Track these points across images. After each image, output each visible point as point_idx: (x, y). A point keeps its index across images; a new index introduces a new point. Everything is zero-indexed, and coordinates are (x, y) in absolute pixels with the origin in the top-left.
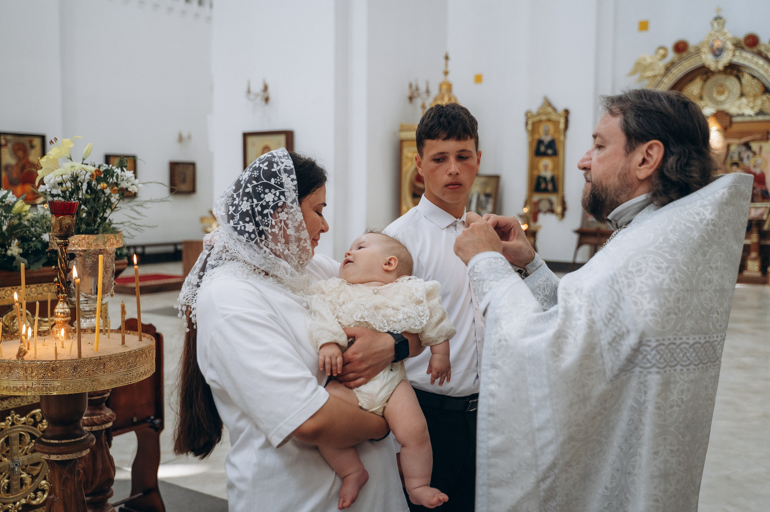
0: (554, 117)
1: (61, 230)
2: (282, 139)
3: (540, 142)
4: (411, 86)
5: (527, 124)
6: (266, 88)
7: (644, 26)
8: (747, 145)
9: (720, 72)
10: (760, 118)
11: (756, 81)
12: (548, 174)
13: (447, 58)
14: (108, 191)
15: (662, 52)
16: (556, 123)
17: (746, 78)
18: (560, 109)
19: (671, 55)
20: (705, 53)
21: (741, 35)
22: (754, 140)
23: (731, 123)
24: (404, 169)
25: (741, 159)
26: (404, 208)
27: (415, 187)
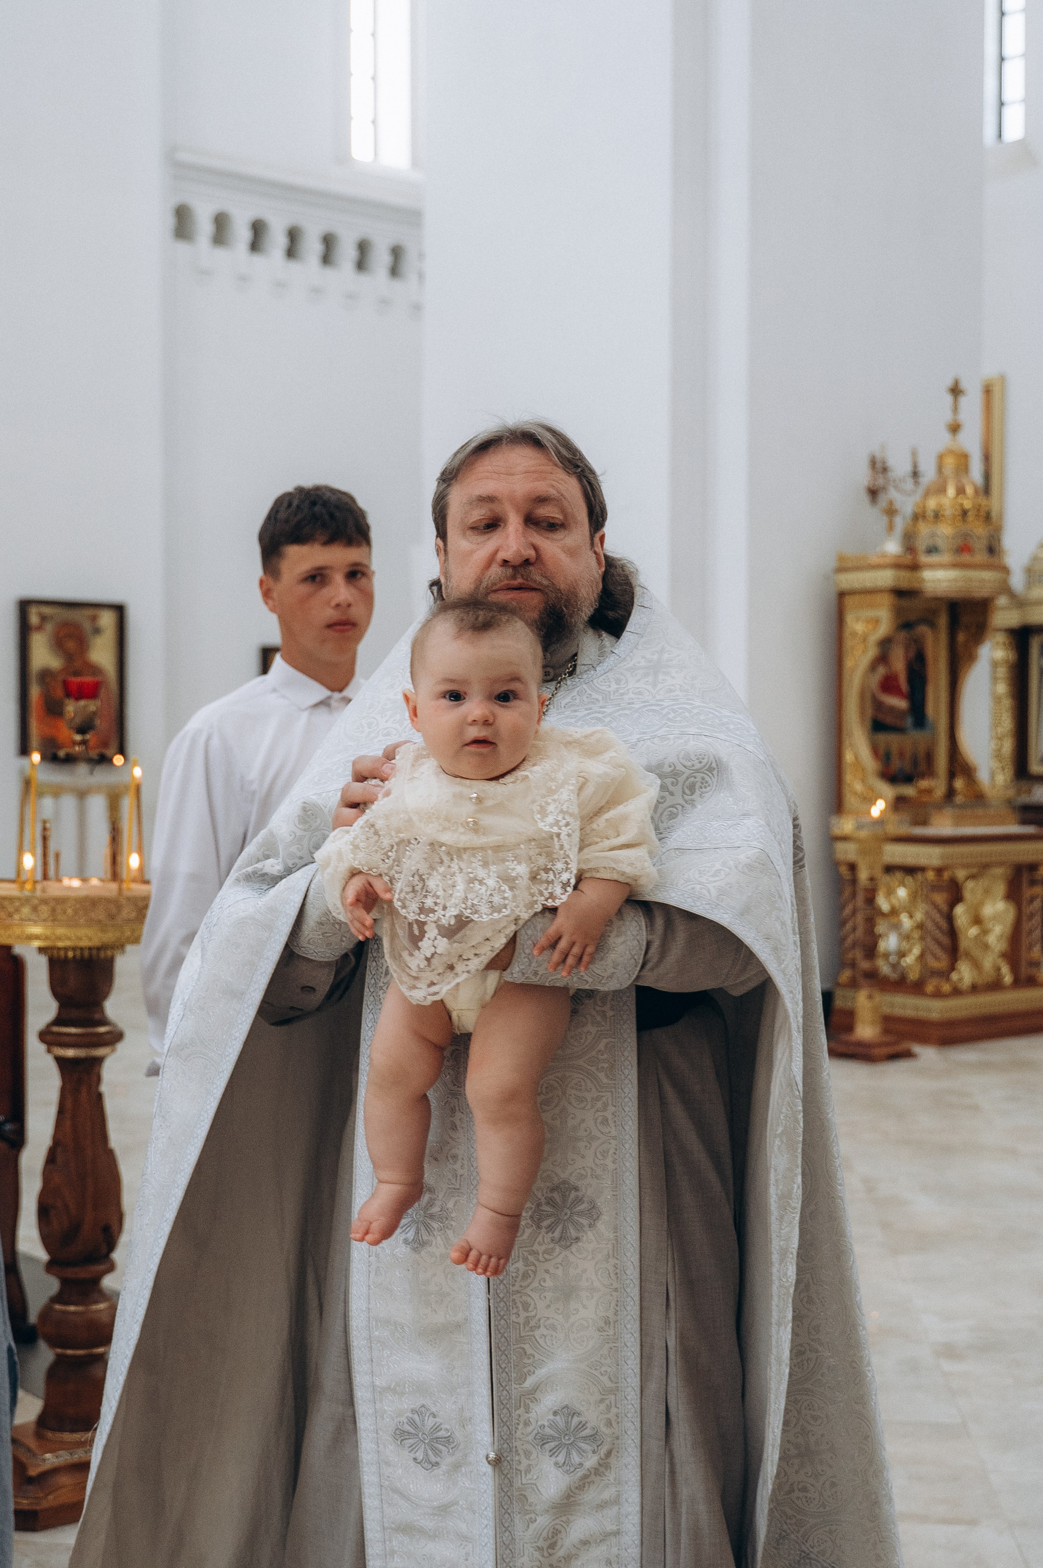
4: (873, 463)
13: (956, 391)
26: (849, 757)
27: (878, 705)
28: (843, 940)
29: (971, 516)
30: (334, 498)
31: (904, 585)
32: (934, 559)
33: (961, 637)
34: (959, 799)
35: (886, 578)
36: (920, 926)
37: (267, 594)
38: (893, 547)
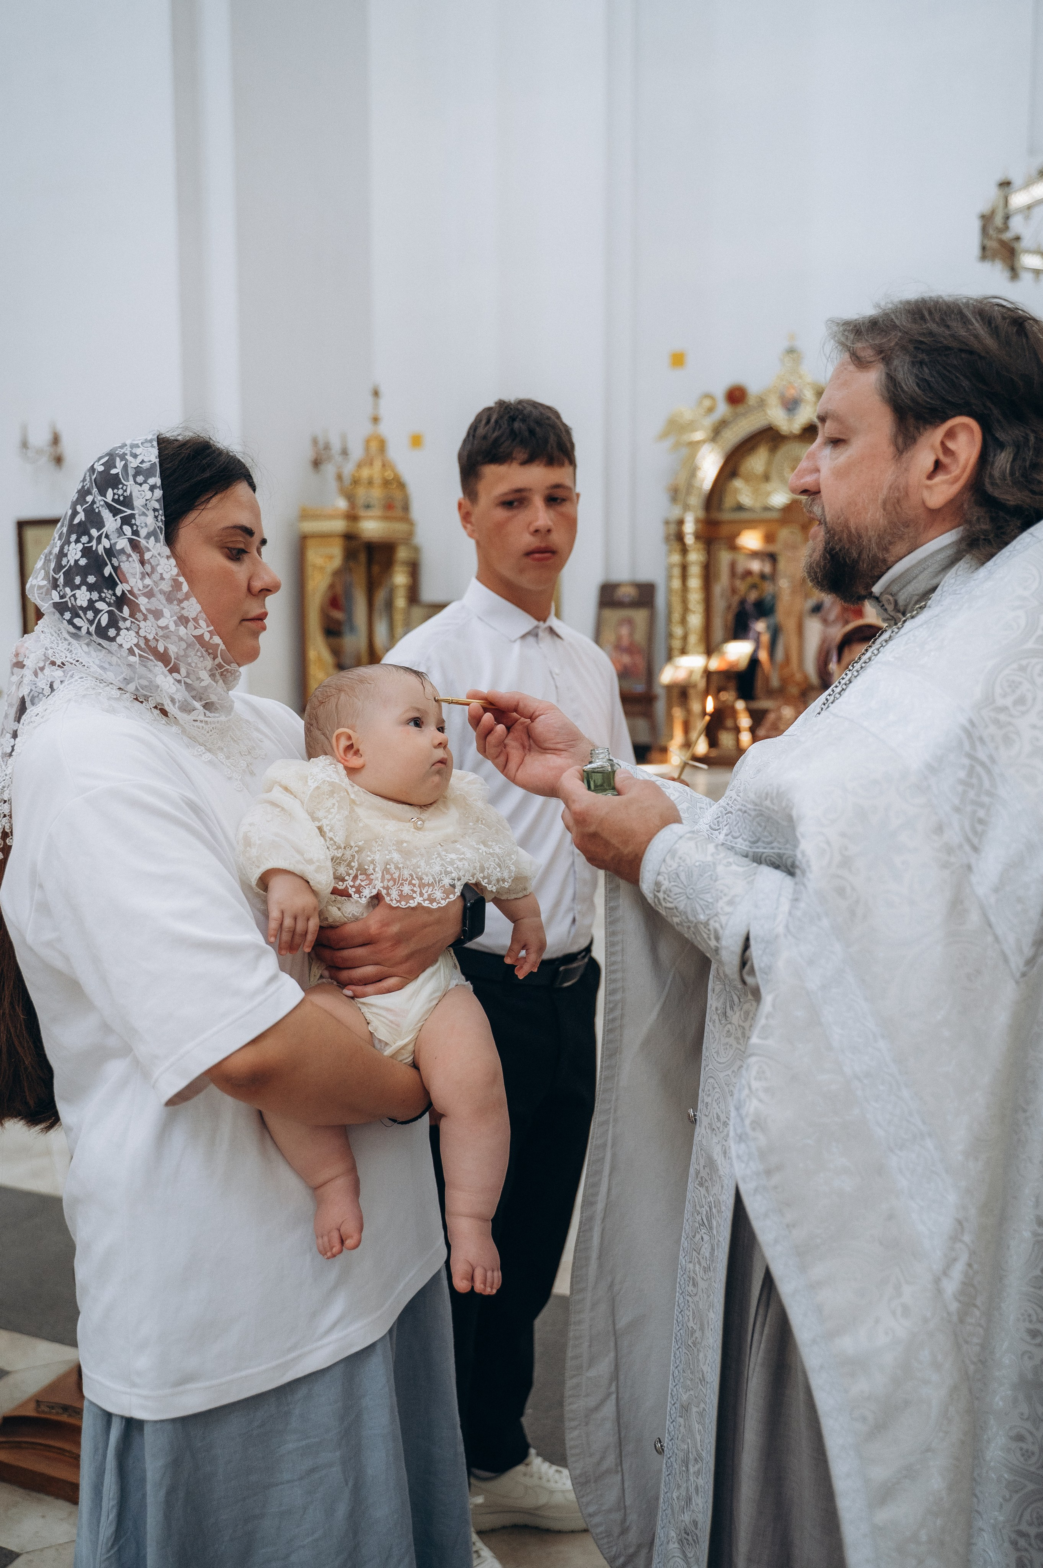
6: (56, 440)
7: (678, 360)
9: (794, 437)
13: (376, 394)
15: (707, 403)
19: (722, 408)
20: (771, 406)
24: (310, 587)
26: (311, 653)
27: (328, 617)
29: (391, 485)
30: (535, 413)
31: (350, 532)
32: (370, 513)
33: (376, 569)
35: (338, 526)
37: (466, 517)
38: (341, 504)
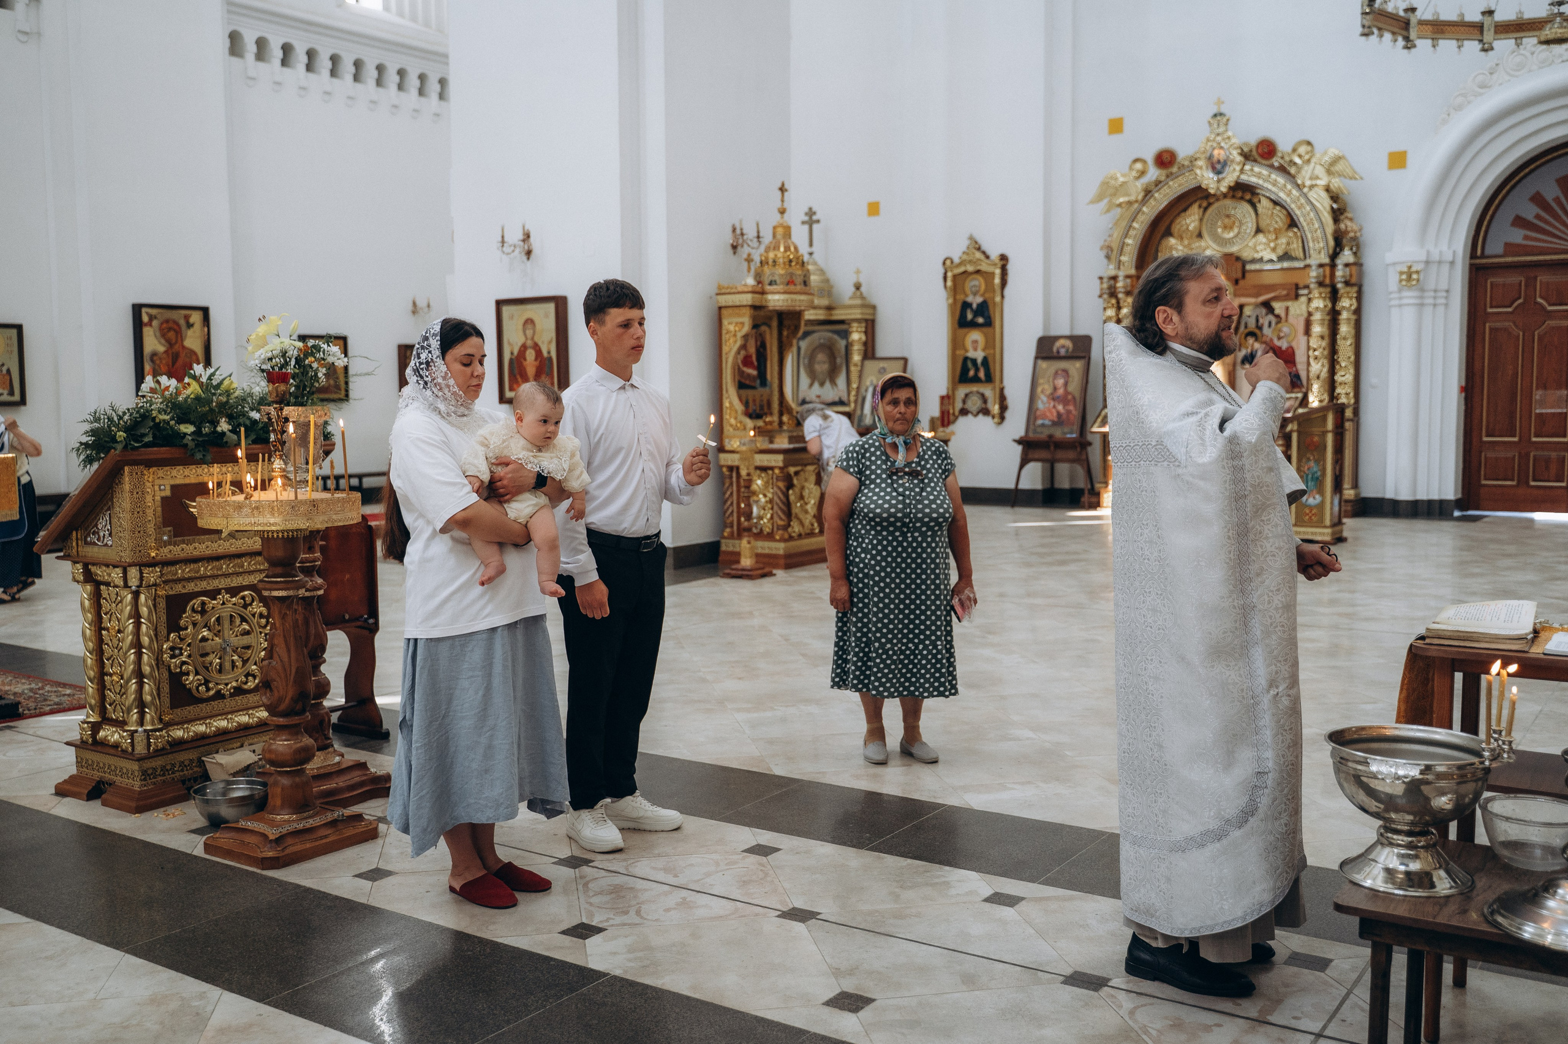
0: (984, 267)
1: (277, 396)
2: (551, 307)
3: (966, 305)
4: (734, 230)
5: (945, 278)
6: (527, 236)
7: (1116, 126)
8: (1267, 305)
9: (1225, 196)
10: (1286, 265)
11: (1278, 208)
12: (979, 355)
13: (782, 189)
14: (315, 365)
15: (1139, 166)
16: (988, 276)
17: (1264, 205)
18: (994, 255)
20: (1201, 168)
21: (1253, 141)
22: (1275, 299)
23: (1244, 272)
24: (725, 349)
25: (1260, 328)
26: (726, 404)
27: (741, 373)
28: (725, 512)
29: (793, 264)
31: (758, 304)
32: (774, 288)
33: (785, 333)
34: (785, 428)
35: (747, 299)
36: (771, 501)
38: (751, 281)
